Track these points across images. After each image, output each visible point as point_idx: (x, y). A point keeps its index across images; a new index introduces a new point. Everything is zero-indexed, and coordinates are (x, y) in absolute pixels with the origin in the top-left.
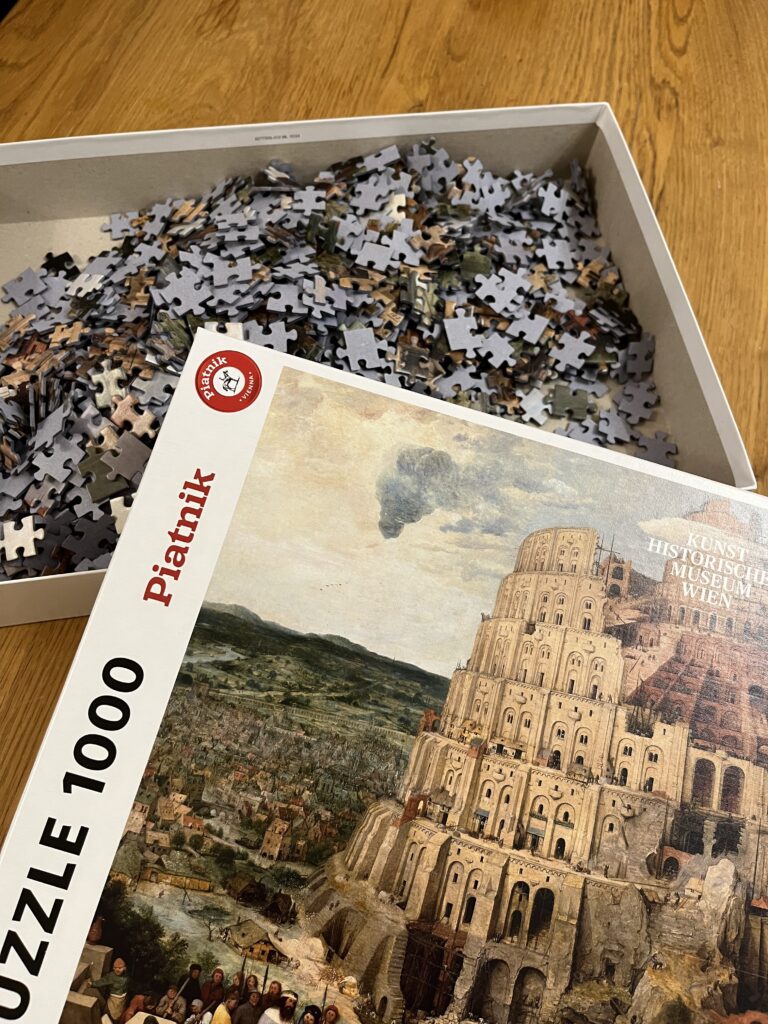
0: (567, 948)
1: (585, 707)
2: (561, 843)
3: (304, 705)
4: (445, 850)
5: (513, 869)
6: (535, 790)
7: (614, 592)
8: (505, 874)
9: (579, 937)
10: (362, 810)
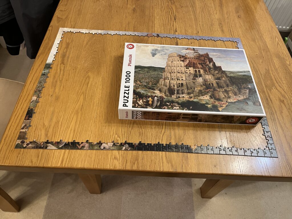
0: (186, 87)
1: (181, 68)
2: (182, 79)
3: (150, 72)
4: (169, 82)
6: (178, 75)
7: (180, 57)
8: (177, 83)
9: (187, 86)
10: (159, 80)
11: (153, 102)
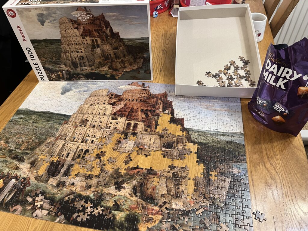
1: (76, 38)
2: (81, 51)
3: (48, 46)
4: (70, 55)
6: (76, 47)
7: (73, 24)
8: (77, 55)
9: (87, 59)
10: (60, 54)
11: (63, 75)
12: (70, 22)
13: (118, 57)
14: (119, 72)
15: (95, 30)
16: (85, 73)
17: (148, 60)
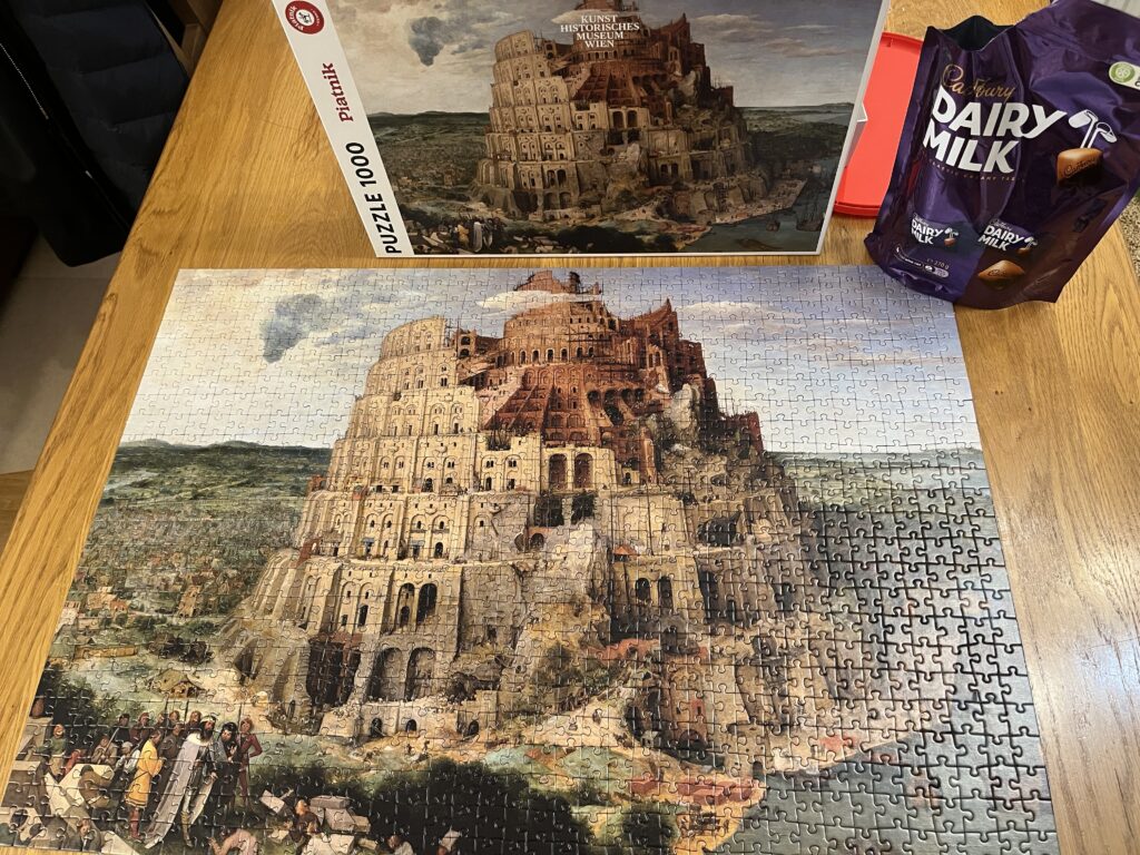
0: (575, 184)
1: (554, 107)
2: (562, 155)
3: (432, 138)
4: (515, 168)
5: (544, 167)
6: (543, 141)
7: (550, 56)
8: (542, 169)
9: (579, 180)
10: (476, 164)
11: (471, 235)
12: (539, 49)
13: (706, 173)
14: (694, 226)
15: (635, 80)
16: (557, 228)
17: (824, 184)
